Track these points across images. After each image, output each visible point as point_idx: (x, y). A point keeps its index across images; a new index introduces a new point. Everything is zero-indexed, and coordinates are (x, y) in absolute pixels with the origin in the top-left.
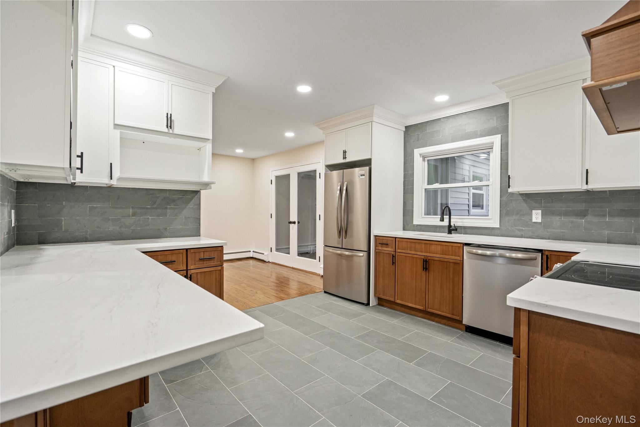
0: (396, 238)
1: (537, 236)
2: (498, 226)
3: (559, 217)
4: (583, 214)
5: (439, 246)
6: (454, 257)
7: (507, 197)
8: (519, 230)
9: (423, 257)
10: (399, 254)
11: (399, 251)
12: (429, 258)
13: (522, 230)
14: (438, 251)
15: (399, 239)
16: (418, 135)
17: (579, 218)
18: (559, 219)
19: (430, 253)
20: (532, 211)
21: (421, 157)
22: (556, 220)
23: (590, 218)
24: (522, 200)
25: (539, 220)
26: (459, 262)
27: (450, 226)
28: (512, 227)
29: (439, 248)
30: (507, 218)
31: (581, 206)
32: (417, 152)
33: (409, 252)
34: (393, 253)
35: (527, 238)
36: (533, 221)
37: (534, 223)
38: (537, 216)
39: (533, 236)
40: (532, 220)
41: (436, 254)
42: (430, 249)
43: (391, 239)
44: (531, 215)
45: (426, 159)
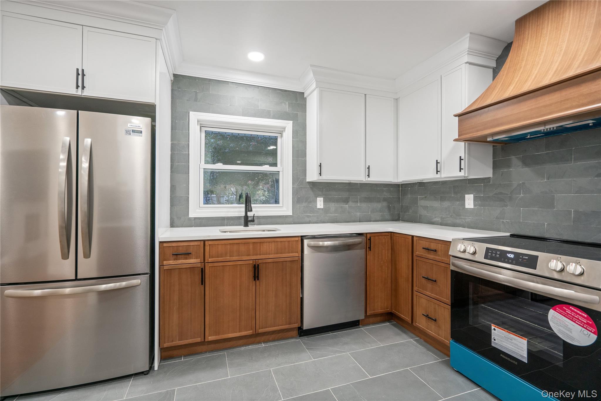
0: (204, 241)
1: (320, 221)
2: (291, 214)
3: (334, 204)
4: (346, 201)
5: (273, 244)
6: (291, 255)
7: (298, 185)
8: (308, 216)
9: (251, 262)
10: (210, 265)
11: (210, 260)
12: (260, 261)
13: (310, 216)
14: (272, 250)
15: (210, 243)
16: (196, 93)
17: (345, 204)
18: (334, 205)
19: (260, 255)
20: (317, 198)
21: (198, 125)
22: (333, 206)
23: (350, 203)
24: (310, 188)
25: (322, 207)
26: (296, 259)
27: (246, 217)
28: (302, 214)
29: (273, 246)
30: (298, 206)
31: (345, 195)
32: (194, 117)
33: (228, 258)
34: (199, 265)
35: (314, 223)
36: (318, 208)
37: (319, 209)
38: (320, 203)
39: (318, 221)
40: (316, 206)
41: (269, 254)
42: (260, 249)
43: (196, 243)
44: (316, 202)
45: (204, 129)
